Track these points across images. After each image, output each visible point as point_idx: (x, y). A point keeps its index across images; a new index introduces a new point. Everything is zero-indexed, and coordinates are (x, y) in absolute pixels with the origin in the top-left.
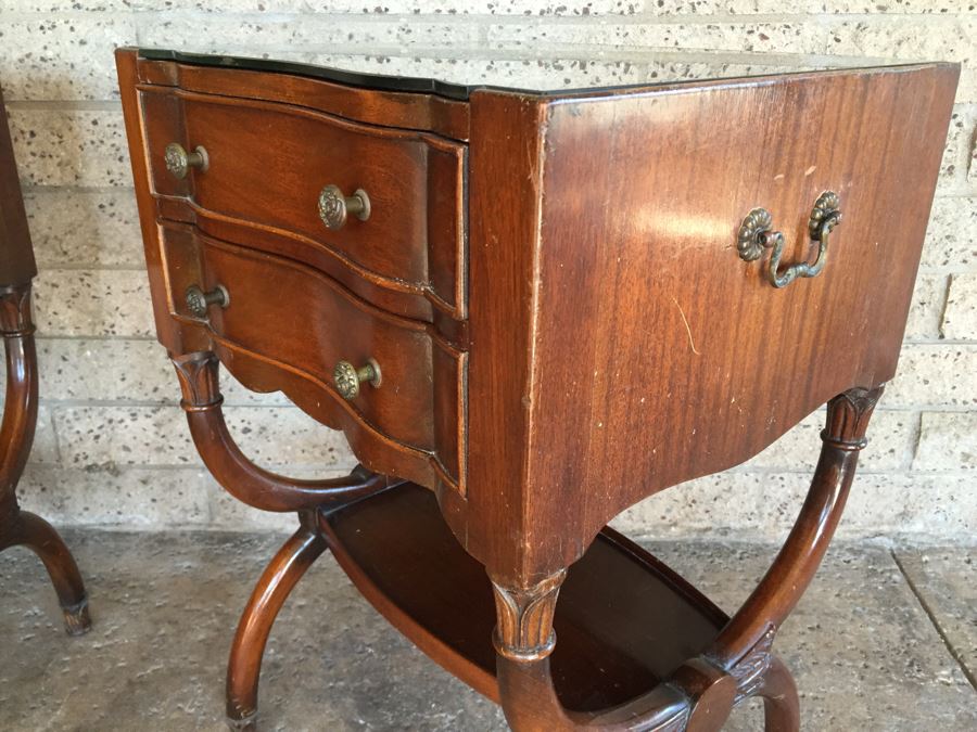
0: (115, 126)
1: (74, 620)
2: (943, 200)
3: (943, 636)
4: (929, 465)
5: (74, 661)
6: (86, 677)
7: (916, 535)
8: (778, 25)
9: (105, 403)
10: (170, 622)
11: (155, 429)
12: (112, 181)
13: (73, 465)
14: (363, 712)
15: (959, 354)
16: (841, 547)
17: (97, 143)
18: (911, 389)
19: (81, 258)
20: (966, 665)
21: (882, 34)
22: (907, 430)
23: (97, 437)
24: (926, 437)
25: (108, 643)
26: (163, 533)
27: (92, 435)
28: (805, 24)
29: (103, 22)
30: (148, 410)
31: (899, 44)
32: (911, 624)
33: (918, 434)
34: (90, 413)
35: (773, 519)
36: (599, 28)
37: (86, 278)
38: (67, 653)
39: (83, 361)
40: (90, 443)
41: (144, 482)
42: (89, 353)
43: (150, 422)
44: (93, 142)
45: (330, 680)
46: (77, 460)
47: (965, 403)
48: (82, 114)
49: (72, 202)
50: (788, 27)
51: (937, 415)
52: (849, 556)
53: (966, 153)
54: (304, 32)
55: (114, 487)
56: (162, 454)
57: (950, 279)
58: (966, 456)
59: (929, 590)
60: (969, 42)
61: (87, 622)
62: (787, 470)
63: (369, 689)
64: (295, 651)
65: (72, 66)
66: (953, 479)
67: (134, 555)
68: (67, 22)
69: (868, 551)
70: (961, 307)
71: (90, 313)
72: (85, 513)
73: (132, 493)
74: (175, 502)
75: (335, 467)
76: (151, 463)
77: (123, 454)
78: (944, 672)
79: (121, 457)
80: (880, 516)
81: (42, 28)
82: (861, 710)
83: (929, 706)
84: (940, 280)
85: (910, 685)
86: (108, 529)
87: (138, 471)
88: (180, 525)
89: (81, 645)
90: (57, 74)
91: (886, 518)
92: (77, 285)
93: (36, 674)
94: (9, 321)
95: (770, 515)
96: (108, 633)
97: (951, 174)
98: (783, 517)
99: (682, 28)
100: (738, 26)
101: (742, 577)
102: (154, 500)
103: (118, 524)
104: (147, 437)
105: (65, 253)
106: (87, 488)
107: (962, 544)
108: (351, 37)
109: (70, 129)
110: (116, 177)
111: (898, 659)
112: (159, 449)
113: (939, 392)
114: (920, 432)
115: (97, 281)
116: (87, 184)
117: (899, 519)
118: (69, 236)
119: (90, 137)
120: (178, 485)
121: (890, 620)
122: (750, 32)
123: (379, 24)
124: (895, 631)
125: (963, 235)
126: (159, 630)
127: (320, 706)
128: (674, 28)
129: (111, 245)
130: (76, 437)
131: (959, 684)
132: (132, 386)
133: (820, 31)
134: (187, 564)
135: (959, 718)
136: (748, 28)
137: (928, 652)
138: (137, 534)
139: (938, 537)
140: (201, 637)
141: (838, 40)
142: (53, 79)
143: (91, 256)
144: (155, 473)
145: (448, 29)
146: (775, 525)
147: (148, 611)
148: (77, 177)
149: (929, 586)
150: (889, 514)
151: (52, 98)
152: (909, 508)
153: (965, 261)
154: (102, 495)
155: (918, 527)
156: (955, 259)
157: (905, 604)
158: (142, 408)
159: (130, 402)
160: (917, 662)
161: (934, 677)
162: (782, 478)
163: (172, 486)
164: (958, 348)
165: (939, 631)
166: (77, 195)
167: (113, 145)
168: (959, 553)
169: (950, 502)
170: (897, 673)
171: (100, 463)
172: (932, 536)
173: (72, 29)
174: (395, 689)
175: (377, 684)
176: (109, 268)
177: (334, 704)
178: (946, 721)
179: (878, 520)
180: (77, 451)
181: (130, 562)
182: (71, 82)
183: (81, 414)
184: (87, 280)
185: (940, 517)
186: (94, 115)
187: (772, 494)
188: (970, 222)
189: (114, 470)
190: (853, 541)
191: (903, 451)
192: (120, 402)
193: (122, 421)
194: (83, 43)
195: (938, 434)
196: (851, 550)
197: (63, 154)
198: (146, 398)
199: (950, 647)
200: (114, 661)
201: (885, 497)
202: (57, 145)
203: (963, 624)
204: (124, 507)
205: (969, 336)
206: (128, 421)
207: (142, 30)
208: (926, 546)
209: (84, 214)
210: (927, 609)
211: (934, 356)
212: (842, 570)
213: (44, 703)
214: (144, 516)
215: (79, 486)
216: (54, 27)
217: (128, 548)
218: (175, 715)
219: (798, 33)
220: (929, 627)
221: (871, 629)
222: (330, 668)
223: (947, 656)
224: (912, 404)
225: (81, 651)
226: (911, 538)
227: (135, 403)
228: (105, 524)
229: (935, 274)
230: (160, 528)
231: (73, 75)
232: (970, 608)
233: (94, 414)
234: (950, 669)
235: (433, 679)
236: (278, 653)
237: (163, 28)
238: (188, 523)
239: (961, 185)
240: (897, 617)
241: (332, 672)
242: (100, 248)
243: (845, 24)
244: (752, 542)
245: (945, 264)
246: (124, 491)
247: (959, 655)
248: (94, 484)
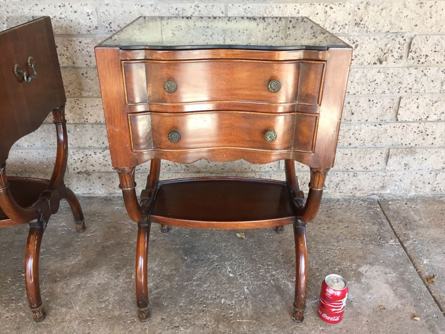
0: (88, 44)
1: (80, 226)
2: (398, 69)
3: (393, 229)
4: (392, 168)
5: (81, 241)
6: (86, 245)
7: (387, 194)
8: (337, 3)
9: (84, 148)
10: (114, 227)
11: (103, 158)
12: (87, 65)
13: (73, 171)
14: (186, 255)
15: (404, 126)
16: (359, 199)
17: (81, 50)
18: (386, 140)
19: (75, 93)
20: (400, 239)
21: (376, 6)
22: (384, 155)
23: (81, 161)
24: (390, 158)
25: (92, 234)
26: (106, 197)
27: (80, 160)
28: (347, 3)
29: (83, 4)
30: (100, 151)
31: (382, 10)
32: (382, 226)
33: (388, 157)
34: (78, 152)
35: (334, 189)
36: (270, 5)
37: (77, 101)
38: (78, 238)
39: (76, 132)
40: (79, 163)
41: (99, 178)
42: (78, 129)
43: (101, 155)
44: (79, 50)
45: (173, 245)
46: (74, 170)
47: (406, 145)
48: (74, 39)
49: (71, 72)
50: (340, 4)
51: (395, 149)
52: (361, 202)
53: (407, 50)
54: (159, 7)
55: (88, 180)
56: (106, 167)
57: (400, 98)
58: (406, 165)
59: (390, 214)
60: (408, 9)
61: (84, 228)
62: (339, 171)
63: (188, 248)
64: (161, 236)
65: (71, 21)
66: (401, 173)
67: (97, 205)
68: (69, 4)
69: (369, 200)
70: (404, 109)
71: (78, 114)
72: (77, 190)
73: (95, 182)
74: (111, 185)
75: (170, 172)
76: (102, 171)
77: (91, 167)
78: (392, 241)
79: (91, 169)
80: (374, 188)
81: (60, 6)
82: (360, 253)
83: (385, 252)
84: (397, 99)
85: (379, 245)
86: (86, 195)
87: (97, 174)
88: (112, 194)
89: (83, 235)
90: (65, 24)
91: (376, 188)
92: (73, 104)
93: (68, 245)
94: (58, 119)
95: (333, 188)
96: (92, 231)
97: (401, 59)
98: (338, 188)
99: (301, 5)
100: (322, 4)
101: (321, 210)
102: (103, 185)
103: (89, 194)
104: (100, 161)
105: (69, 92)
106: (78, 180)
107: (404, 197)
108: (176, 9)
109: (71, 45)
110: (88, 63)
111: (376, 237)
112: (105, 166)
113: (396, 141)
114: (389, 156)
115: (81, 102)
116: (77, 65)
117: (381, 189)
118: (70, 85)
119: (78, 48)
120: (112, 179)
121: (374, 224)
122: (326, 6)
123: (187, 4)
124: (376, 227)
125: (406, 82)
126: (110, 230)
127: (171, 254)
128: (298, 5)
129: (86, 88)
130: (74, 161)
131: (397, 245)
132: (94, 142)
133: (352, 5)
134: (117, 208)
135: (395, 256)
136: (325, 4)
137: (387, 235)
138: (97, 197)
139: (395, 195)
140: (126, 232)
141: (359, 9)
142: (64, 25)
143: (79, 93)
144: (103, 174)
145: (213, 6)
146: (334, 192)
147: (105, 224)
148: (74, 63)
149: (390, 212)
150: (377, 187)
151: (64, 33)
152: (385, 184)
153: (406, 92)
154: (83, 183)
155: (388, 191)
156: (402, 91)
157: (380, 219)
158: (98, 150)
159: (94, 148)
160: (383, 238)
161: (388, 243)
162: (337, 174)
163: (110, 179)
164: (403, 124)
165: (392, 227)
166: (74, 70)
167: (87, 51)
168: (403, 201)
169: (400, 182)
170: (375, 241)
171: (83, 171)
172: (393, 195)
173: (71, 7)
174: (197, 248)
175: (190, 247)
176: (85, 97)
177: (176, 253)
178: (390, 256)
179: (373, 189)
180: (74, 166)
181: (95, 207)
182: (71, 27)
183: (76, 153)
184: (77, 102)
185: (396, 188)
186: (80, 39)
187: (334, 180)
188: (408, 76)
189: (88, 173)
190: (363, 197)
191: (382, 163)
192: (90, 148)
193: (91, 155)
194: (75, 12)
195: (395, 156)
196: (362, 200)
197: (68, 54)
198: (100, 146)
199: (395, 233)
200: (96, 240)
201: (375, 180)
202: (66, 51)
203: (400, 225)
204: (92, 187)
205: (407, 120)
206: (93, 155)
207: (98, 7)
208: (391, 198)
209: (75, 77)
210: (388, 220)
211: (394, 127)
212: (358, 207)
213: (73, 254)
214: (100, 191)
215: (75, 179)
216: (64, 6)
217: (94, 202)
218: (121, 257)
219: (344, 6)
220: (388, 226)
221: (367, 227)
222: (173, 241)
223: (394, 236)
224: (386, 145)
225: (83, 237)
226: (385, 195)
227: (95, 148)
228: (84, 194)
229: (395, 96)
230: (105, 195)
231: (72, 24)
232: (404, 220)
233: (80, 152)
234: (394, 240)
235: (210, 245)
236: (155, 237)
237: (105, 6)
238: (115, 193)
239: (405, 63)
240: (377, 223)
241: (174, 243)
242: (82, 90)
243: (362, 3)
244: (326, 198)
245: (398, 93)
246: (92, 181)
247: (398, 236)
248: (80, 179)
